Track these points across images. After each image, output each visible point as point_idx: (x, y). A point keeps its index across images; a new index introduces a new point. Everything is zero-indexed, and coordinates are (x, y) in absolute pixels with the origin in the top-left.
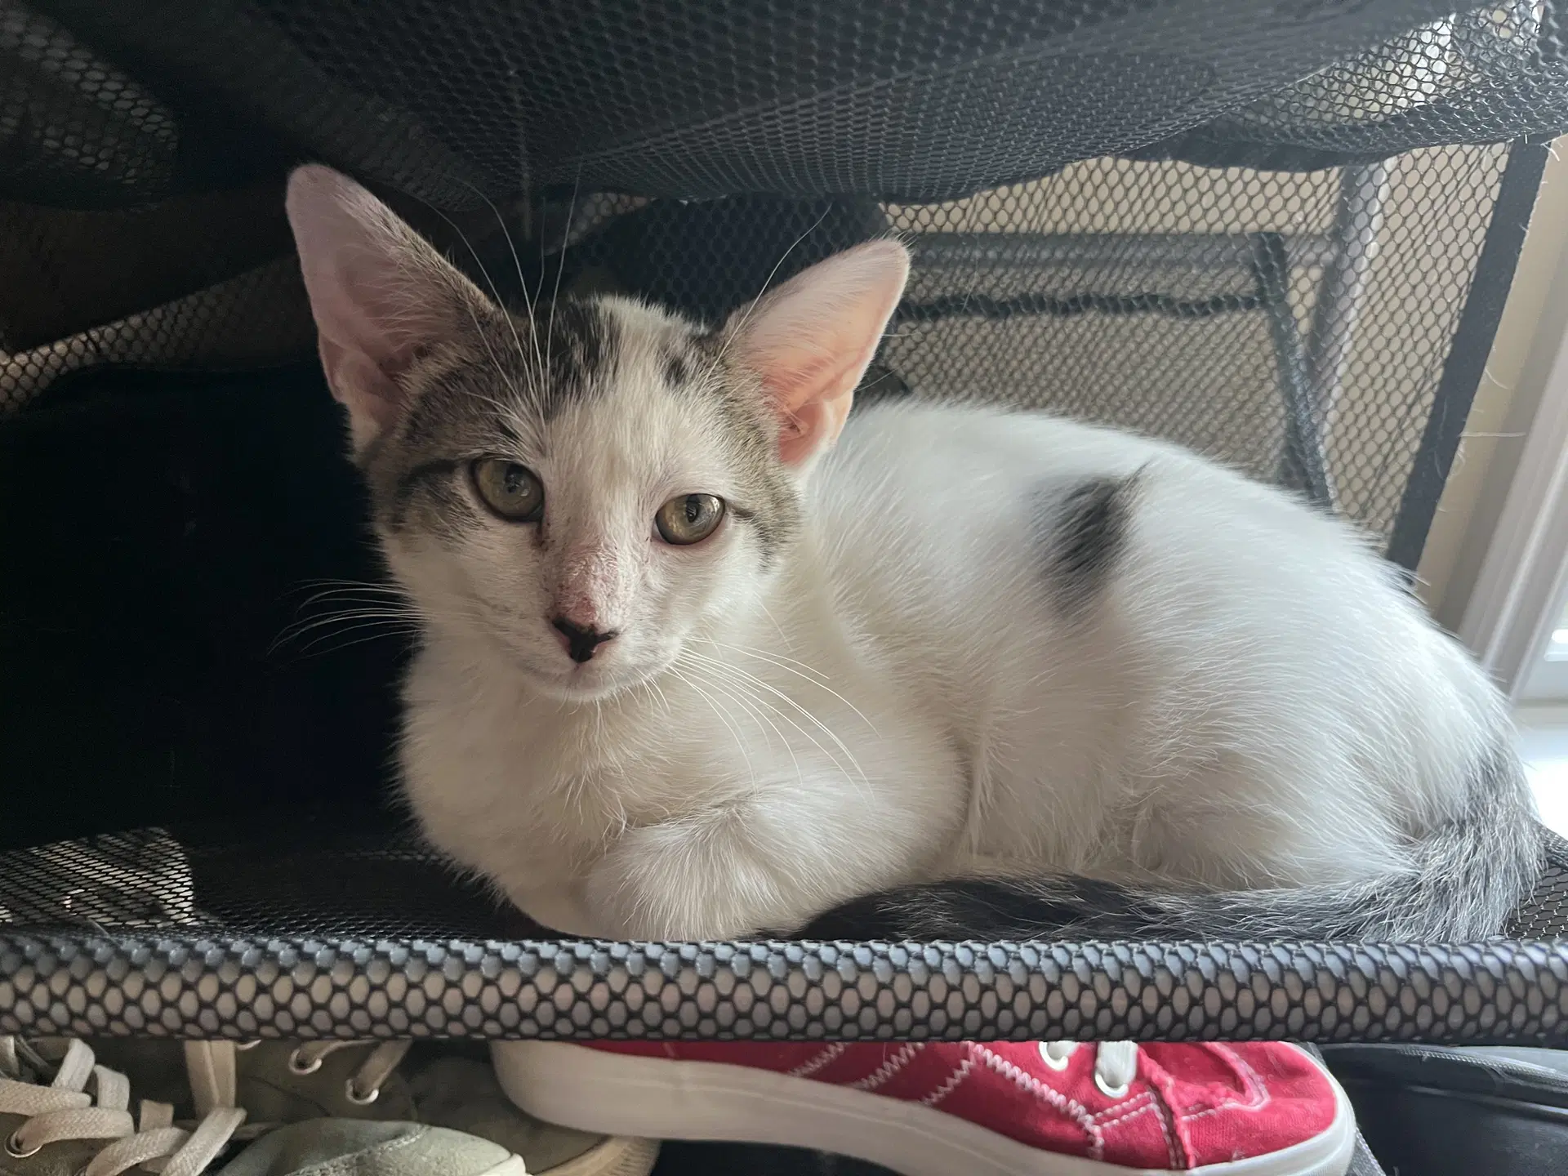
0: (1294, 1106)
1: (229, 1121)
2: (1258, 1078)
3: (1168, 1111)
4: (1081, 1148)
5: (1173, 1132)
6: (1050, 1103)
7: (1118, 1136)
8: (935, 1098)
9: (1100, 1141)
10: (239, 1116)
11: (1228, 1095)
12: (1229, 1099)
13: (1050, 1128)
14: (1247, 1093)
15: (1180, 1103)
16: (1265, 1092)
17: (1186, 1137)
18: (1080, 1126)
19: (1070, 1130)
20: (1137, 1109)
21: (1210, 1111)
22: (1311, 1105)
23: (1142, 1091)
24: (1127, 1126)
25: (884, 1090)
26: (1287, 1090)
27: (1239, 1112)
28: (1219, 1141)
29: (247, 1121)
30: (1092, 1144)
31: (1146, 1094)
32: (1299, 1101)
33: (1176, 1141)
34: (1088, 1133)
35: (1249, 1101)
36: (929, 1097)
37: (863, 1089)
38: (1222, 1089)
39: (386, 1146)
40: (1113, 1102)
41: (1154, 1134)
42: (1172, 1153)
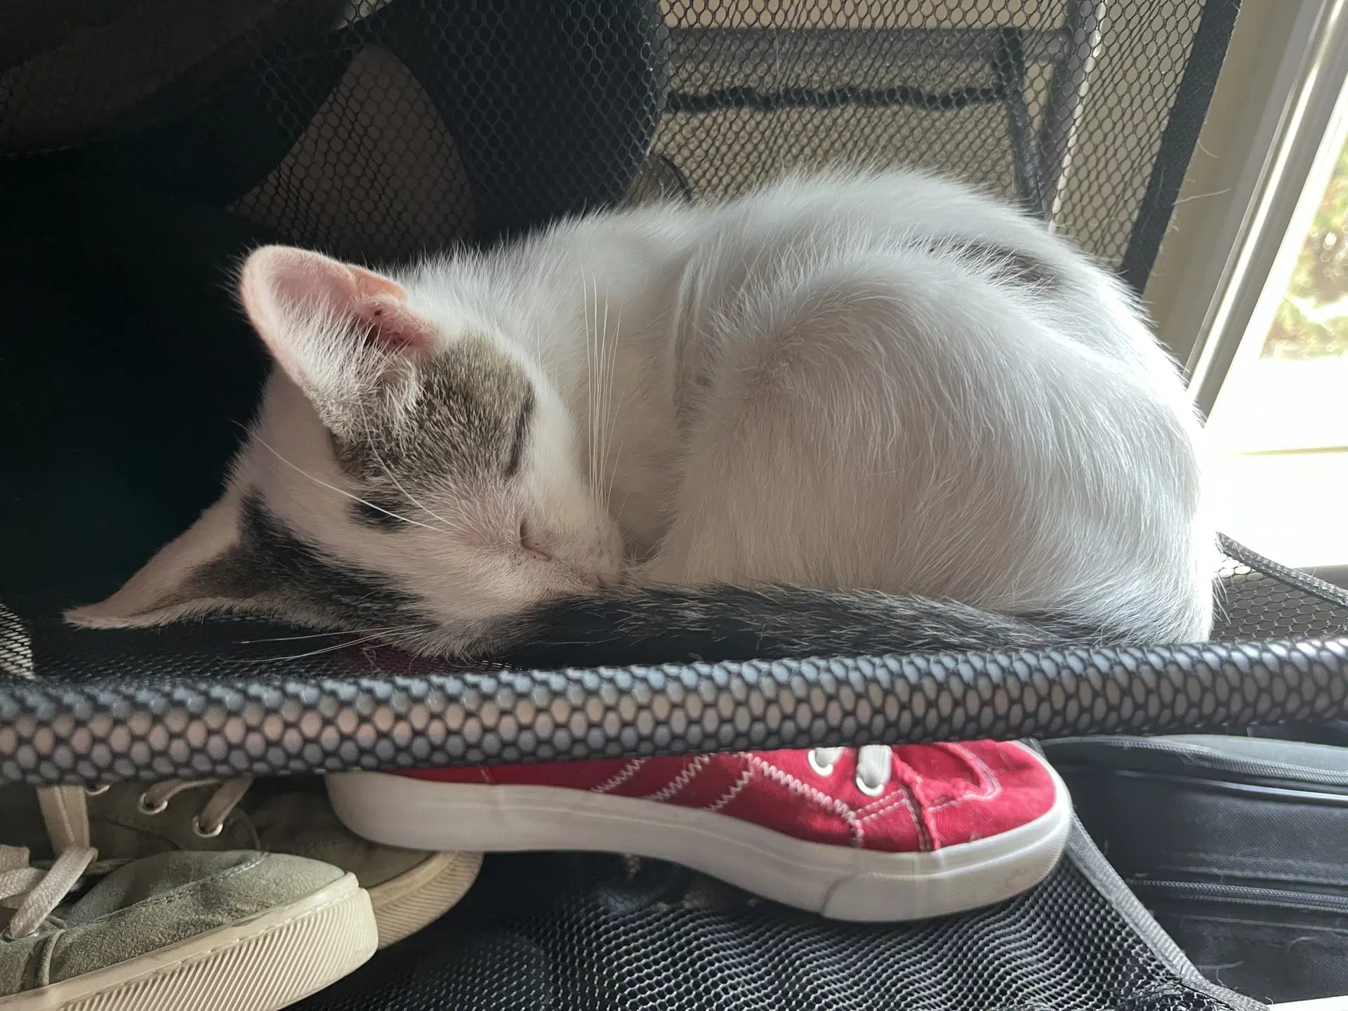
0: (1021, 795)
1: (81, 858)
2: (992, 773)
3: (918, 805)
4: (845, 838)
5: (922, 822)
6: (818, 804)
7: (876, 828)
8: (720, 804)
9: (861, 832)
10: (91, 854)
11: (967, 788)
12: (968, 791)
13: (819, 823)
14: (982, 786)
15: (927, 797)
16: (996, 784)
17: (932, 825)
18: (844, 821)
19: (835, 825)
20: (891, 804)
21: (953, 802)
22: (1035, 793)
23: (896, 789)
24: (883, 819)
25: (675, 800)
26: (1016, 781)
27: (976, 802)
28: (960, 826)
29: (101, 858)
30: (854, 834)
31: (899, 791)
32: (1026, 790)
33: (924, 829)
34: (851, 826)
35: (983, 792)
36: (715, 804)
37: (658, 801)
38: (962, 784)
39: (227, 873)
40: (871, 799)
41: (906, 824)
42: (921, 839)
